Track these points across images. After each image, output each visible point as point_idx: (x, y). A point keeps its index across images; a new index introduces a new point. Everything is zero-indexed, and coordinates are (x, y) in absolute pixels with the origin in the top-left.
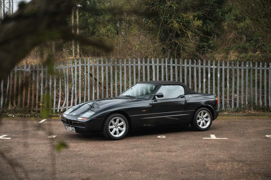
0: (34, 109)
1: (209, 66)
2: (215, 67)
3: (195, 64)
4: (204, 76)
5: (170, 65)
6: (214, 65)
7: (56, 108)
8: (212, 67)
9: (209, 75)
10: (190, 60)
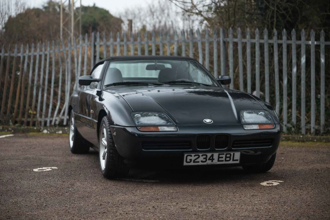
0: (23, 119)
1: (303, 42)
2: (315, 43)
3: (275, 38)
4: (294, 61)
5: (228, 40)
6: (313, 38)
7: (51, 119)
8: (310, 42)
9: (302, 59)
10: (266, 31)
